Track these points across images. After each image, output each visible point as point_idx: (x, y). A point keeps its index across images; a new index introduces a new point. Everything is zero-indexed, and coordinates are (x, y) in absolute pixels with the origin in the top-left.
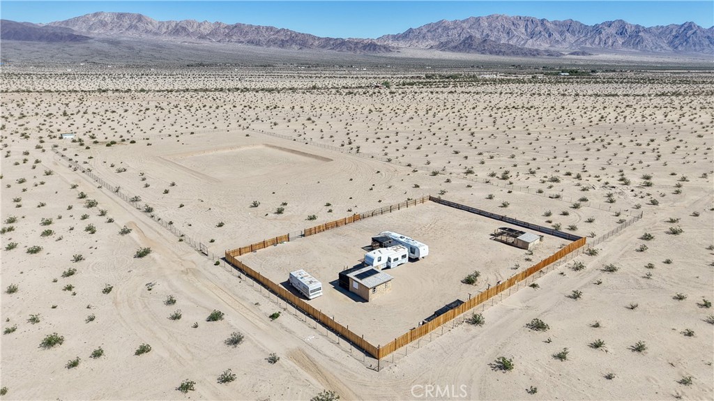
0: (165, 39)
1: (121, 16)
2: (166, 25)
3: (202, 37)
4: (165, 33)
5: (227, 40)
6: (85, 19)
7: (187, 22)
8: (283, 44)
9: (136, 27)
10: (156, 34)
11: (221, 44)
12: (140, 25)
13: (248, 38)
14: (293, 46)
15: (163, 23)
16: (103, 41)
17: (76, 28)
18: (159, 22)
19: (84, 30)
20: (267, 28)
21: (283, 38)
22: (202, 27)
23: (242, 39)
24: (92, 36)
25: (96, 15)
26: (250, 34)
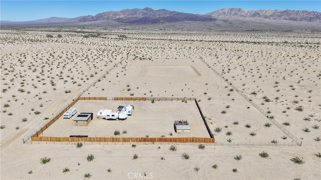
0: (248, 19)
1: (232, 10)
2: (250, 12)
3: (266, 17)
4: (249, 16)
5: (279, 18)
6: (217, 12)
7: (261, 10)
8: (310, 19)
9: (237, 14)
10: (245, 17)
11: (275, 20)
12: (239, 13)
13: (291, 17)
14: (317, 20)
15: (249, 12)
16: (222, 20)
17: (213, 16)
18: (248, 11)
19: (216, 16)
20: (303, 12)
21: (312, 16)
22: (267, 12)
23: (287, 18)
24: (219, 18)
25: (222, 10)
26: (292, 15)
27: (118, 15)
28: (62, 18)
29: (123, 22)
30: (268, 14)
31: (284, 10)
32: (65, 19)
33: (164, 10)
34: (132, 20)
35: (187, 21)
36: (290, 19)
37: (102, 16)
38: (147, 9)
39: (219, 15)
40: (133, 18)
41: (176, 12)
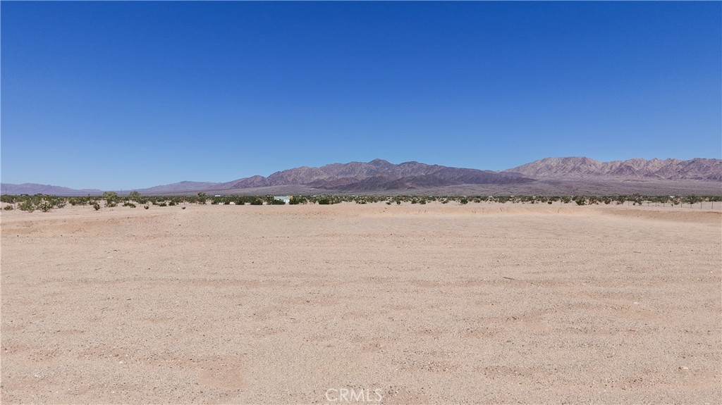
0: (606, 179)
1: (566, 160)
2: (610, 165)
3: (649, 174)
4: (608, 173)
5: (681, 176)
6: (533, 165)
7: (634, 161)
9: (579, 169)
10: (598, 174)
11: (672, 181)
12: (584, 167)
13: (709, 173)
15: (607, 163)
16: (546, 182)
17: (525, 173)
18: (603, 163)
19: (532, 174)
22: (651, 165)
23: (700, 175)
24: (538, 178)
25: (544, 160)
26: (711, 169)
27: (316, 175)
28: (202, 183)
29: (325, 188)
30: (652, 168)
31: (691, 158)
32: (207, 184)
33: (414, 163)
34: (345, 183)
35: (465, 185)
36: (708, 178)
37: (282, 177)
38: (376, 162)
39: (537, 173)
40: (347, 179)
41: (440, 167)
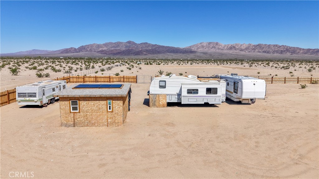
0: (225, 51)
1: (210, 43)
2: (227, 46)
3: (242, 50)
4: (226, 49)
5: (253, 51)
6: (197, 45)
7: (236, 44)
8: (282, 52)
9: (215, 47)
10: (222, 50)
11: (250, 53)
12: (217, 47)
13: (264, 50)
14: (288, 53)
15: (226, 45)
16: (201, 53)
17: (193, 49)
18: (224, 45)
19: (196, 49)
20: (274, 45)
21: (282, 49)
22: (242, 46)
23: (260, 51)
24: (198, 51)
25: (201, 43)
26: (265, 48)
27: (101, 47)
28: (43, 50)
29: (106, 54)
30: (243, 48)
31: (257, 44)
32: (46, 51)
33: (146, 43)
34: (115, 52)
35: (168, 54)
36: (263, 52)
37: (84, 48)
38: (129, 42)
39: (198, 49)
40: (116, 50)
41: (158, 45)
